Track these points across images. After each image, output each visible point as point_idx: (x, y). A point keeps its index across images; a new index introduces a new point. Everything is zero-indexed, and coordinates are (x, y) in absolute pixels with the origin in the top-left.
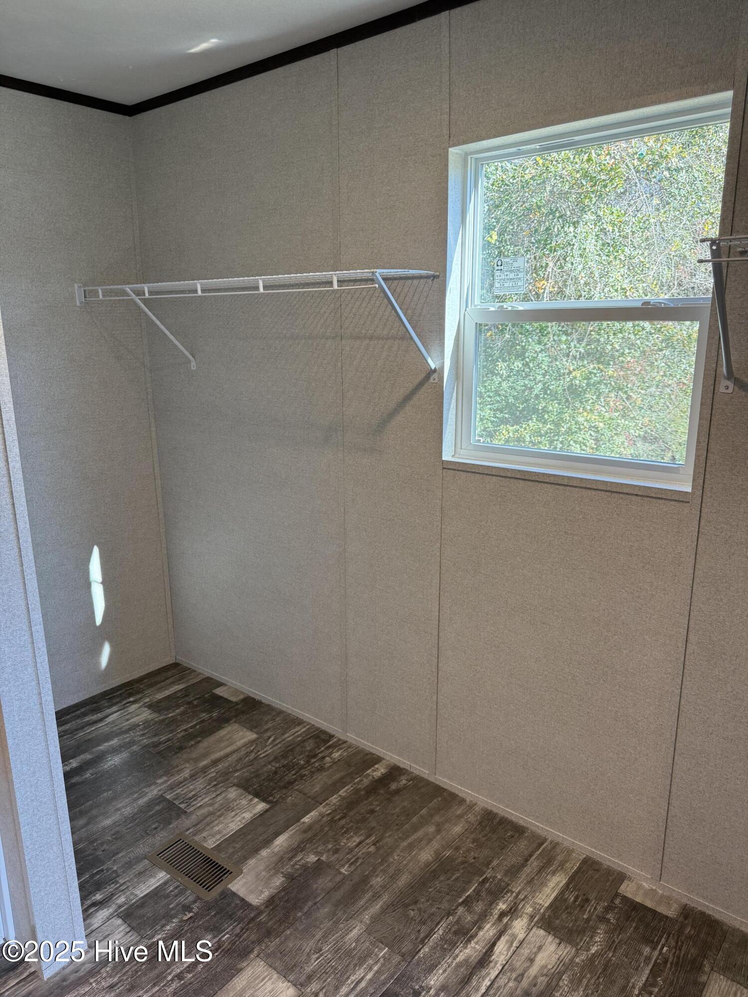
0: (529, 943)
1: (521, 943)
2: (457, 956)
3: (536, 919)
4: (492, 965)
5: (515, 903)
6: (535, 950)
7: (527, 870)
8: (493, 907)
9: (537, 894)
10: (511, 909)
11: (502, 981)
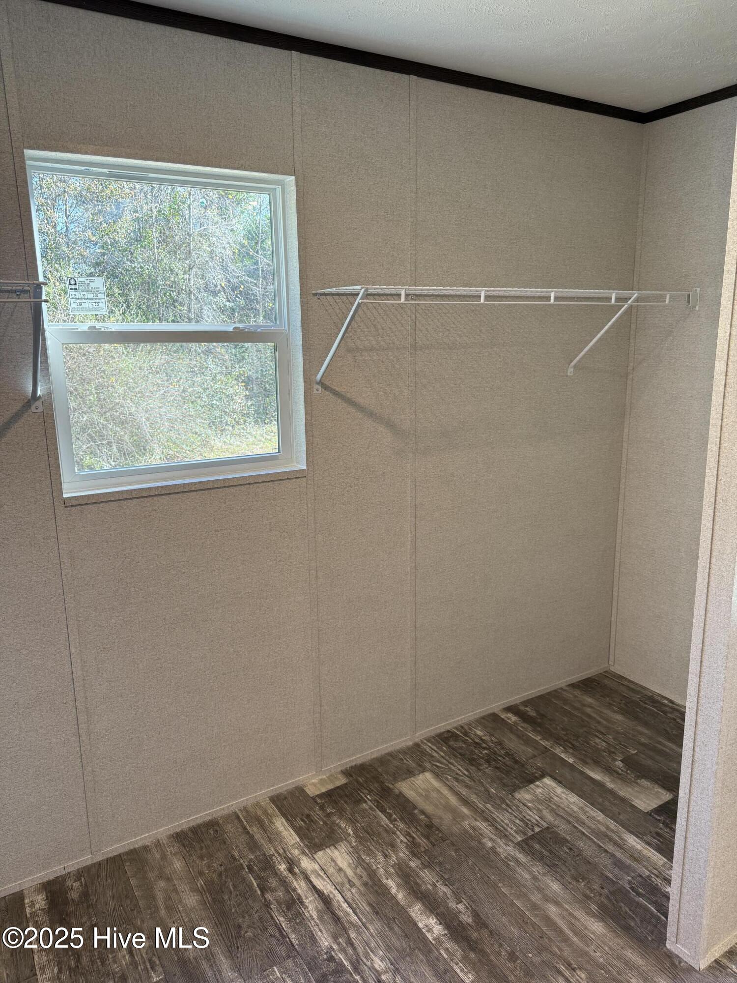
0: (326, 865)
1: (322, 869)
2: (311, 916)
3: (307, 852)
4: (331, 896)
5: (285, 858)
6: (333, 864)
7: (257, 836)
8: (280, 873)
9: (285, 841)
10: (289, 863)
11: (348, 895)
